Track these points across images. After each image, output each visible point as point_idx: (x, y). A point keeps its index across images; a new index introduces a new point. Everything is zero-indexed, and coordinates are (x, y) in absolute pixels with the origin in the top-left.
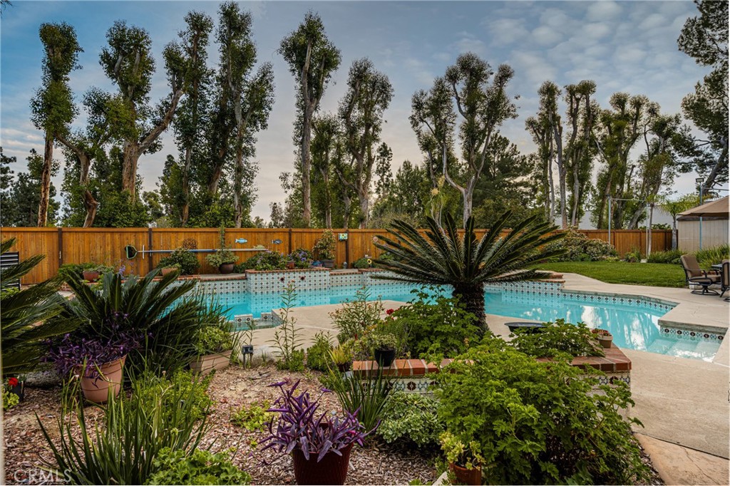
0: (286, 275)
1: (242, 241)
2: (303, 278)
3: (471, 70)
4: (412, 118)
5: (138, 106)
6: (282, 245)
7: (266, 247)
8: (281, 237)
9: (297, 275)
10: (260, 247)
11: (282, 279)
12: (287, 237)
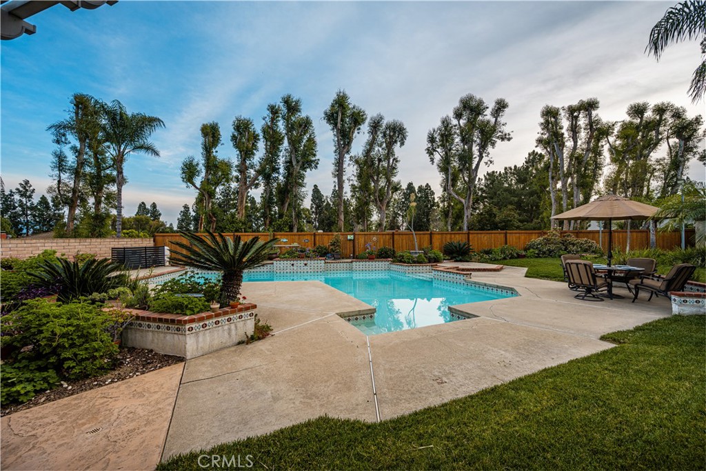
0: (295, 262)
1: (285, 240)
2: (306, 265)
3: (471, 108)
4: (428, 149)
5: (248, 162)
6: (309, 243)
7: (299, 244)
8: (309, 238)
9: (302, 262)
10: (296, 244)
11: (293, 265)
12: (313, 237)
